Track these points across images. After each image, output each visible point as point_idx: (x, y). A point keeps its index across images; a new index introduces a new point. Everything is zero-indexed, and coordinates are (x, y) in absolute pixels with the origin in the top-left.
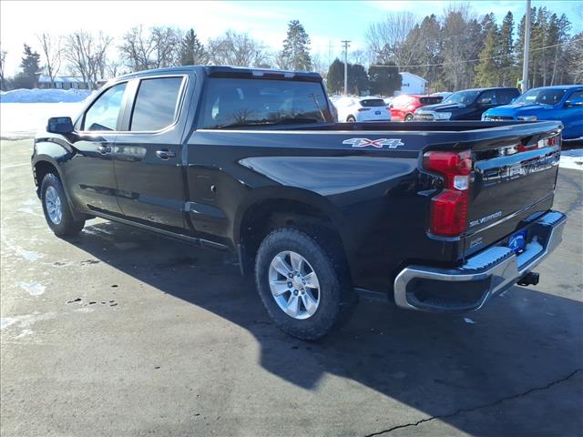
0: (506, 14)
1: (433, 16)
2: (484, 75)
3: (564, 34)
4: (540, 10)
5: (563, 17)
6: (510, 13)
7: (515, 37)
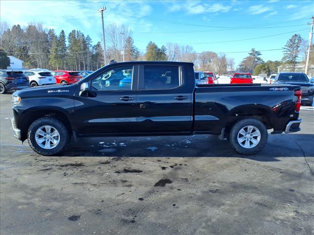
0: (61, 31)
1: (18, 25)
2: (54, 60)
3: (89, 44)
4: (77, 31)
5: (88, 36)
6: (63, 31)
7: (67, 43)
